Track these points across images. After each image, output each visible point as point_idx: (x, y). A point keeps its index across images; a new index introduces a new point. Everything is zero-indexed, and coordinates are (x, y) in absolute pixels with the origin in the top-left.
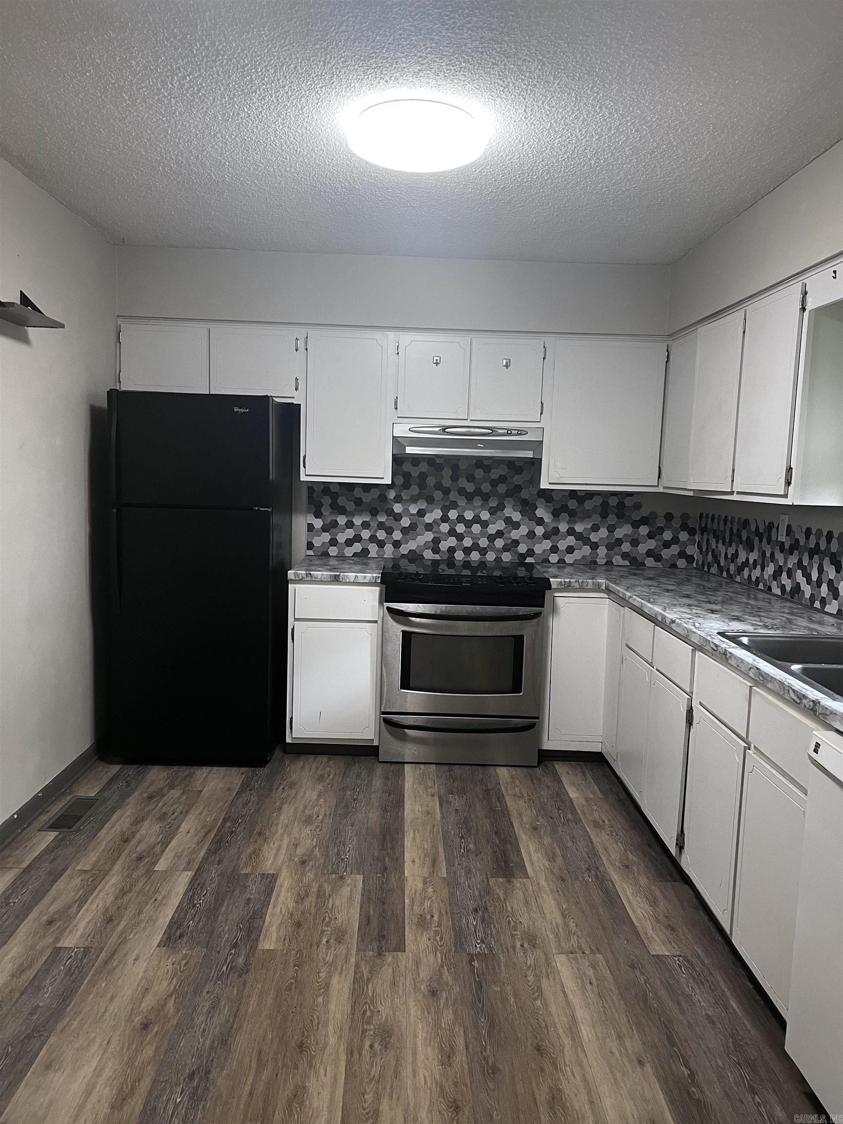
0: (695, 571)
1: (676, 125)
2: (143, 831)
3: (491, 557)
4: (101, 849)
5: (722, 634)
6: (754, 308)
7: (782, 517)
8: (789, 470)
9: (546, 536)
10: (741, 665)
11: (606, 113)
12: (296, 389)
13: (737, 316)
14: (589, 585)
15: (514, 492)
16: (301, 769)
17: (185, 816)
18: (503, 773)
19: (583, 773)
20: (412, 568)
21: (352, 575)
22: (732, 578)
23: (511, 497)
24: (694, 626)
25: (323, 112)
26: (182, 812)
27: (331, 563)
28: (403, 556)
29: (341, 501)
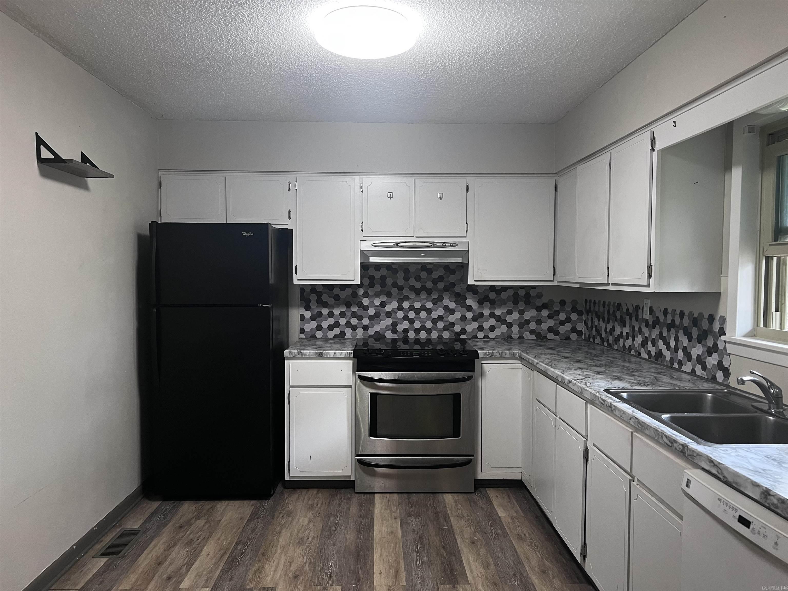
0: (584, 342)
1: (554, 20)
2: (173, 555)
3: (434, 335)
4: (140, 572)
5: (607, 391)
6: (615, 151)
7: (645, 301)
8: (650, 266)
9: (474, 319)
10: (623, 416)
11: (503, 12)
12: (290, 218)
13: (605, 157)
14: (506, 355)
15: (449, 288)
16: (296, 500)
17: (206, 542)
18: (448, 498)
19: (509, 496)
20: (377, 345)
21: (332, 352)
22: (611, 346)
23: (448, 291)
24: (586, 385)
25: (297, 17)
26: (204, 538)
27: (317, 343)
28: (371, 336)
29: (325, 298)
